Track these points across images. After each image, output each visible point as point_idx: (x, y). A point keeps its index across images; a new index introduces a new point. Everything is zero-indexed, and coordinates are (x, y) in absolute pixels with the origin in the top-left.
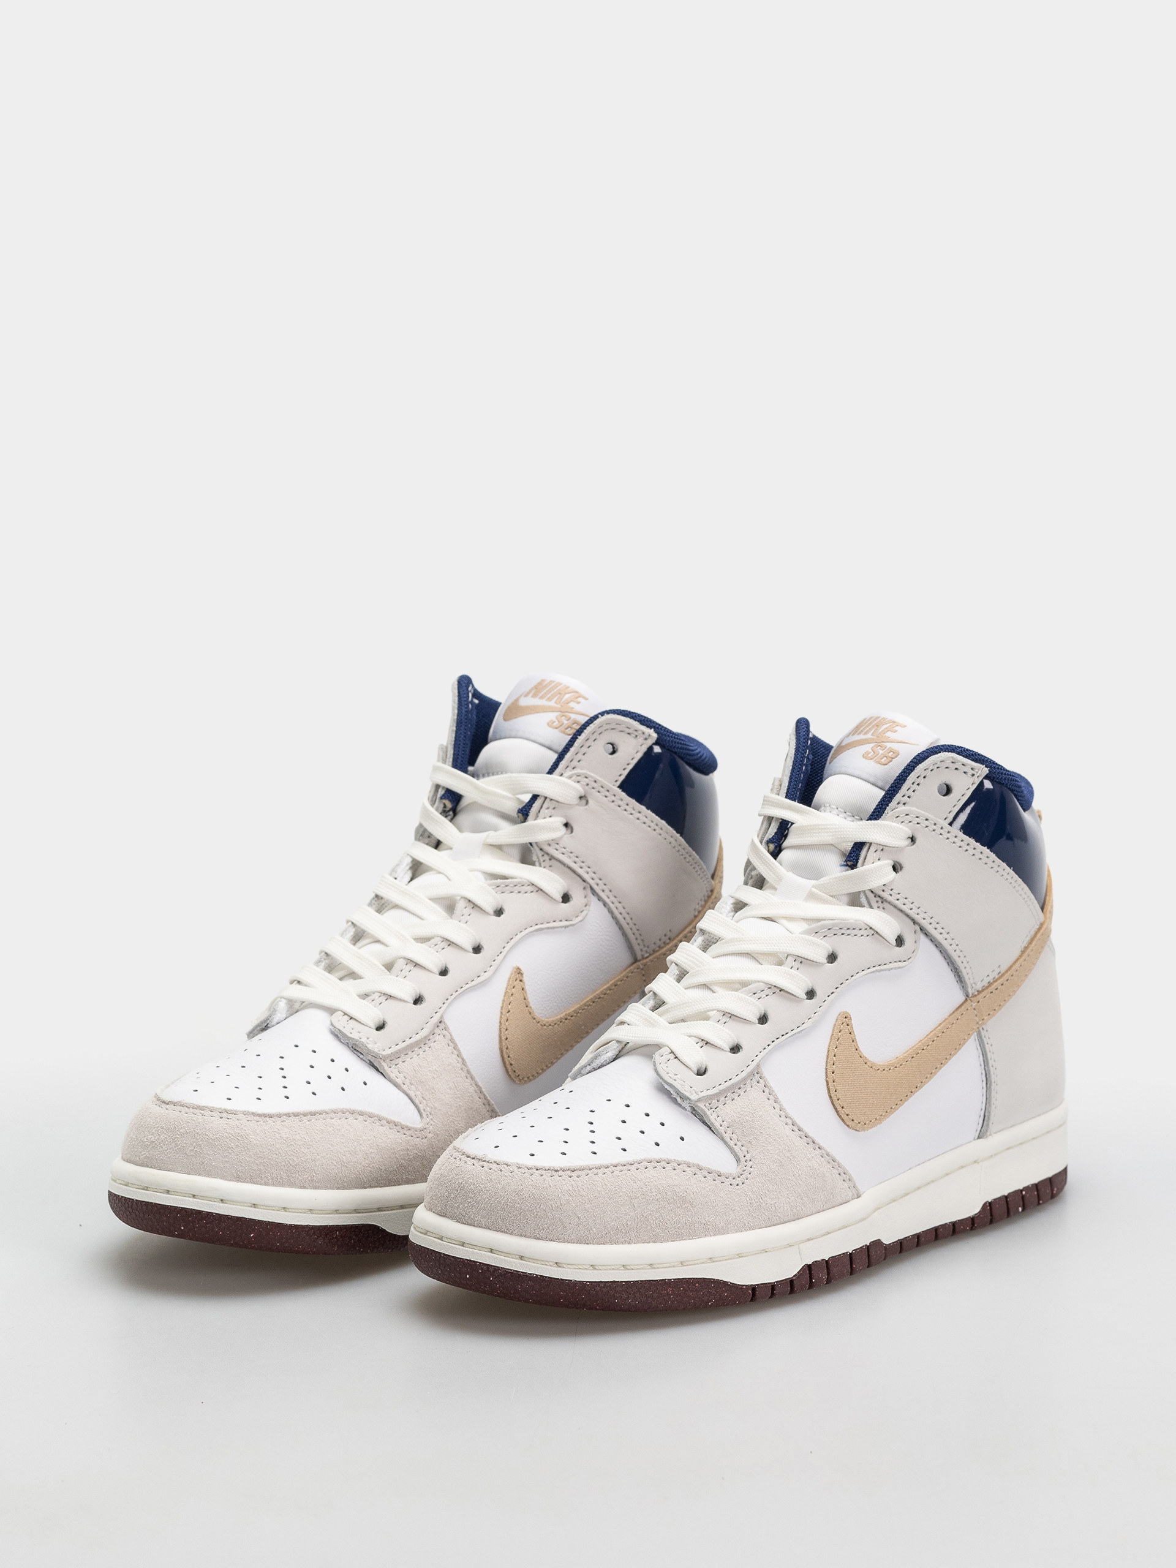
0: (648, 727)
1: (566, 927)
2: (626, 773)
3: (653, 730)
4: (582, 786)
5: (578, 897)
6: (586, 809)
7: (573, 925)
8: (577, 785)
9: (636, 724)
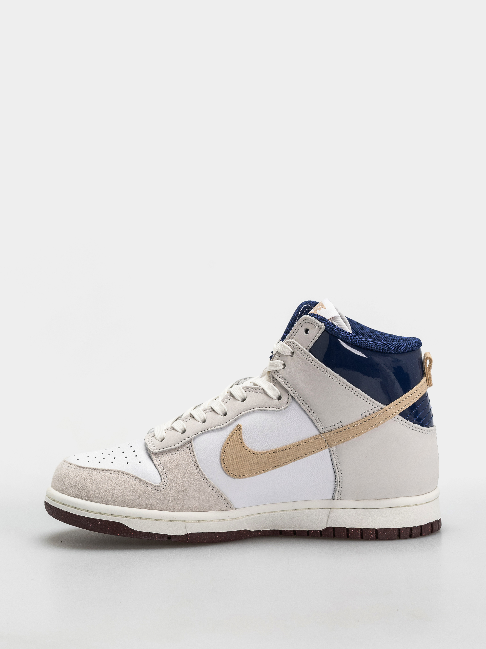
0: (322, 322)
1: (275, 411)
2: (312, 343)
3: (324, 324)
4: (291, 347)
5: (285, 399)
6: (292, 358)
7: (279, 411)
8: (289, 347)
9: (316, 321)
